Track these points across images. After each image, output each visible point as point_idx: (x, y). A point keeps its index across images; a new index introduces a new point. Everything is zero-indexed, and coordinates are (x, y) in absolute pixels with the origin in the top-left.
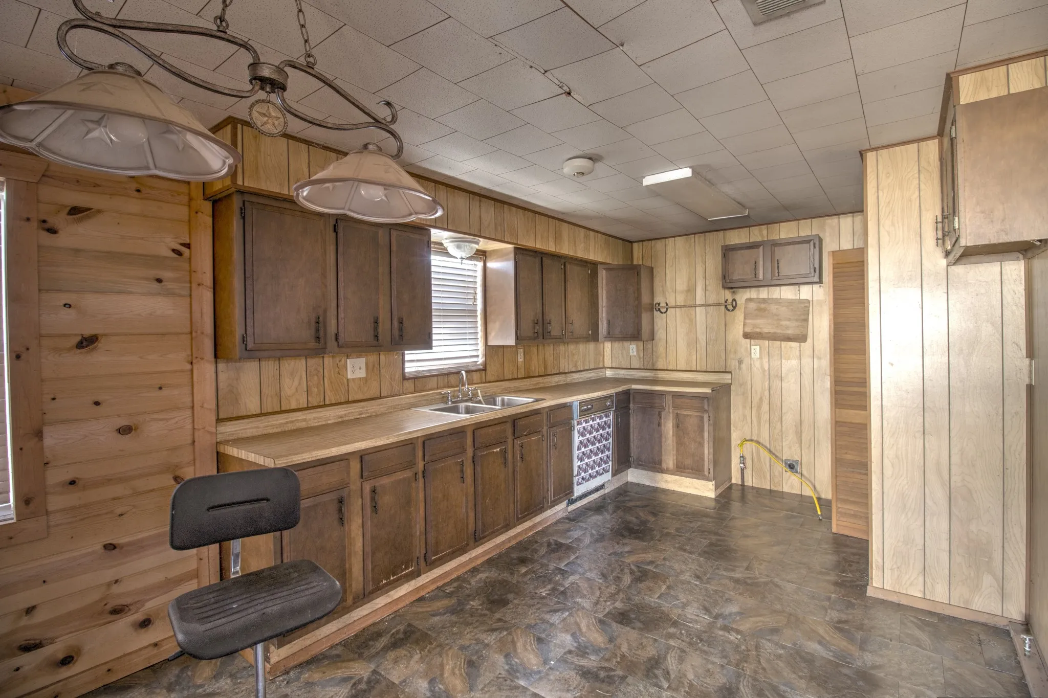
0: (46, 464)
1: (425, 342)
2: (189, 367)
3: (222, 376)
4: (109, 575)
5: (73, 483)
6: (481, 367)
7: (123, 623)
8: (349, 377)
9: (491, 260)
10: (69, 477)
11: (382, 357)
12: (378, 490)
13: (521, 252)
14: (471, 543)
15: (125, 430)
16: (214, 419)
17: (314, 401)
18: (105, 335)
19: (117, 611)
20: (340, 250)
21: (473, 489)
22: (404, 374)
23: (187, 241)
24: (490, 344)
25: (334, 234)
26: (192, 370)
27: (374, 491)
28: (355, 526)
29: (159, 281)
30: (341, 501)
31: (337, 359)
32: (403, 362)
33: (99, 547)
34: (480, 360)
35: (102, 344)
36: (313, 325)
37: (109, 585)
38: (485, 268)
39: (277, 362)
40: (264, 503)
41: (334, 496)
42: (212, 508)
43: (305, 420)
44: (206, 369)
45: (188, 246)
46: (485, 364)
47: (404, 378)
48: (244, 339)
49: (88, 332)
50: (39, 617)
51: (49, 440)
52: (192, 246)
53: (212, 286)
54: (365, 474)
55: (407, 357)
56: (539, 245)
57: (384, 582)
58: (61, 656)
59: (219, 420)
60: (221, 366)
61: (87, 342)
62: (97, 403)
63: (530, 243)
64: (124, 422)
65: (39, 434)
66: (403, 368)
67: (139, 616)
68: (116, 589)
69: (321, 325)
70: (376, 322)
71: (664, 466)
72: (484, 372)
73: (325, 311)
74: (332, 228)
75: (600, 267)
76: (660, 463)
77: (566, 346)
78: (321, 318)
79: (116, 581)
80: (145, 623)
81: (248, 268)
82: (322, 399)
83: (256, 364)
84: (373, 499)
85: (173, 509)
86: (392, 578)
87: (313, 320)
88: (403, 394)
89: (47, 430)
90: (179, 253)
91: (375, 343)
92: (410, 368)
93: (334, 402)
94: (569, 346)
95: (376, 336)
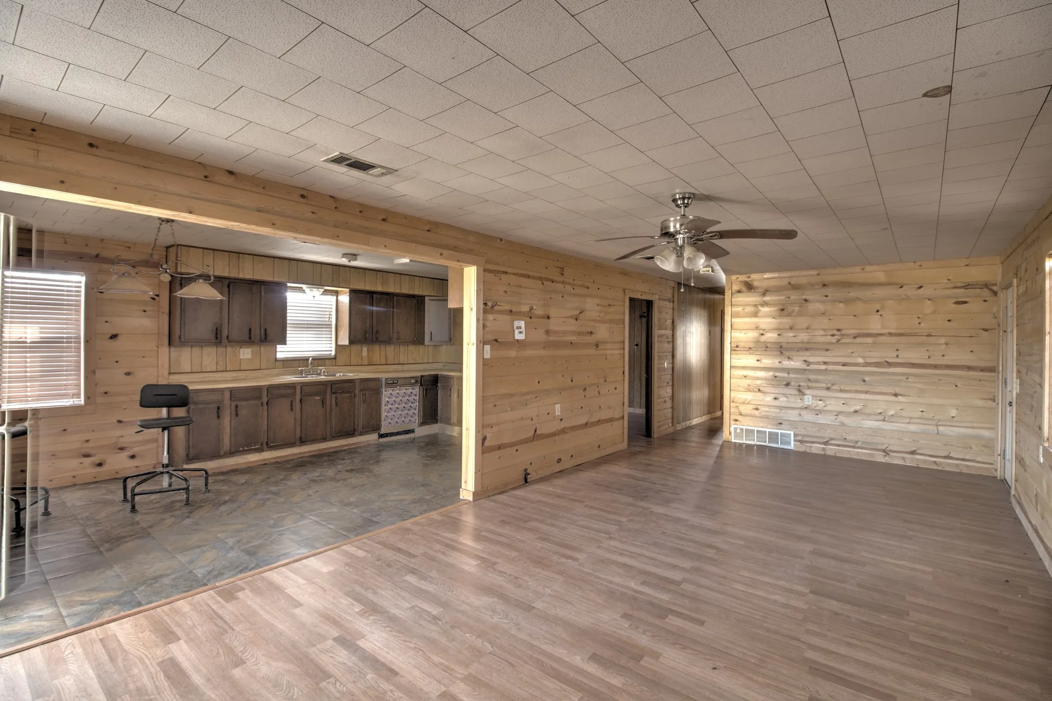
0: (96, 384)
1: (284, 342)
2: (157, 349)
3: (172, 354)
4: (118, 433)
5: (106, 393)
6: (333, 357)
7: (124, 455)
8: (241, 358)
9: (341, 295)
10: (105, 391)
11: (262, 348)
12: (239, 406)
13: (354, 293)
14: (298, 442)
15: (128, 374)
16: (167, 372)
17: (220, 368)
18: (121, 334)
19: (121, 449)
20: (230, 297)
21: (300, 415)
22: (276, 358)
23: (158, 294)
24: (340, 343)
25: (228, 289)
26: (158, 350)
27: (237, 406)
28: (226, 421)
29: (145, 311)
30: (218, 408)
31: (234, 349)
32: (276, 352)
33: (115, 421)
34: (333, 353)
35: (119, 338)
36: (215, 332)
37: (118, 437)
38: (337, 300)
39: (201, 349)
40: (175, 396)
41: (216, 406)
42: (156, 395)
43: (214, 377)
44: (165, 350)
45: (158, 296)
46: (336, 355)
47: (276, 360)
48: (180, 337)
49: (114, 333)
50: (90, 444)
51: (97, 375)
52: (160, 296)
53: (168, 313)
54: (232, 399)
55: (278, 350)
56: (368, 288)
57: (241, 449)
58: (98, 462)
59: (170, 373)
60: (172, 349)
61: (114, 337)
62: (117, 362)
63: (361, 287)
64: (128, 371)
65: (94, 372)
66: (276, 355)
67: (131, 453)
68: (121, 440)
69: (219, 332)
70: (250, 330)
71: (452, 421)
72: (334, 360)
73: (221, 326)
74: (227, 287)
75: (427, 298)
76: (450, 419)
77: (406, 347)
78: (219, 328)
79: (122, 437)
80: (133, 457)
81: (183, 306)
82: (225, 367)
83: (189, 349)
84: (236, 410)
85: (141, 393)
86: (246, 448)
87: (215, 329)
88: (275, 368)
89: (97, 371)
90: (153, 299)
91: (249, 341)
92: (280, 355)
93: (231, 369)
94: (409, 348)
95: (250, 338)
